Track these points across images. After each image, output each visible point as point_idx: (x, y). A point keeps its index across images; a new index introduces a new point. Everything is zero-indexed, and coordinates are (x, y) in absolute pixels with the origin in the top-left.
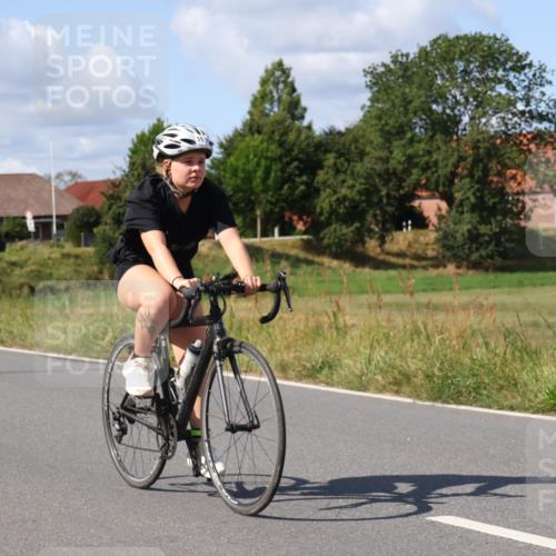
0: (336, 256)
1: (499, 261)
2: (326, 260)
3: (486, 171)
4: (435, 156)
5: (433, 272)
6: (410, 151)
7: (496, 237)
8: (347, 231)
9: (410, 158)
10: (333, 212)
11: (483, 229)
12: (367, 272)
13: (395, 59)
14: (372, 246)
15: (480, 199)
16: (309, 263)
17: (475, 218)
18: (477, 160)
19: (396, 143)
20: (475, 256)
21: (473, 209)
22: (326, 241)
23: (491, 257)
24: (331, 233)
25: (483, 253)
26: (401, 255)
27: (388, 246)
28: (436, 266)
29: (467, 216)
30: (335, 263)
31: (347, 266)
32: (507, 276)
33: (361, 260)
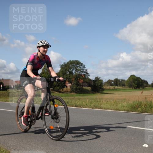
0: (56, 91)
1: (79, 92)
2: (55, 92)
3: (78, 79)
4: (70, 77)
5: (70, 94)
6: (67, 76)
7: (79, 89)
8: (58, 88)
9: (67, 77)
10: (56, 85)
11: (77, 88)
12: (61, 93)
13: (64, 63)
14: (61, 90)
15: (77, 83)
16: (53, 92)
17: (76, 86)
18: (76, 78)
19: (64, 75)
20: (76, 91)
21: (76, 85)
22: (55, 89)
23: (78, 92)
24: (56, 88)
25: (77, 91)
26: (65, 91)
27: (63, 90)
28: (71, 93)
29: (75, 86)
30: (56, 92)
31: (58, 93)
32: (81, 94)
33: (60, 92)
